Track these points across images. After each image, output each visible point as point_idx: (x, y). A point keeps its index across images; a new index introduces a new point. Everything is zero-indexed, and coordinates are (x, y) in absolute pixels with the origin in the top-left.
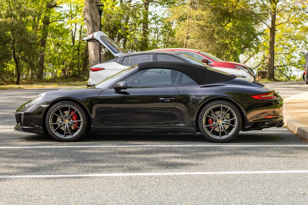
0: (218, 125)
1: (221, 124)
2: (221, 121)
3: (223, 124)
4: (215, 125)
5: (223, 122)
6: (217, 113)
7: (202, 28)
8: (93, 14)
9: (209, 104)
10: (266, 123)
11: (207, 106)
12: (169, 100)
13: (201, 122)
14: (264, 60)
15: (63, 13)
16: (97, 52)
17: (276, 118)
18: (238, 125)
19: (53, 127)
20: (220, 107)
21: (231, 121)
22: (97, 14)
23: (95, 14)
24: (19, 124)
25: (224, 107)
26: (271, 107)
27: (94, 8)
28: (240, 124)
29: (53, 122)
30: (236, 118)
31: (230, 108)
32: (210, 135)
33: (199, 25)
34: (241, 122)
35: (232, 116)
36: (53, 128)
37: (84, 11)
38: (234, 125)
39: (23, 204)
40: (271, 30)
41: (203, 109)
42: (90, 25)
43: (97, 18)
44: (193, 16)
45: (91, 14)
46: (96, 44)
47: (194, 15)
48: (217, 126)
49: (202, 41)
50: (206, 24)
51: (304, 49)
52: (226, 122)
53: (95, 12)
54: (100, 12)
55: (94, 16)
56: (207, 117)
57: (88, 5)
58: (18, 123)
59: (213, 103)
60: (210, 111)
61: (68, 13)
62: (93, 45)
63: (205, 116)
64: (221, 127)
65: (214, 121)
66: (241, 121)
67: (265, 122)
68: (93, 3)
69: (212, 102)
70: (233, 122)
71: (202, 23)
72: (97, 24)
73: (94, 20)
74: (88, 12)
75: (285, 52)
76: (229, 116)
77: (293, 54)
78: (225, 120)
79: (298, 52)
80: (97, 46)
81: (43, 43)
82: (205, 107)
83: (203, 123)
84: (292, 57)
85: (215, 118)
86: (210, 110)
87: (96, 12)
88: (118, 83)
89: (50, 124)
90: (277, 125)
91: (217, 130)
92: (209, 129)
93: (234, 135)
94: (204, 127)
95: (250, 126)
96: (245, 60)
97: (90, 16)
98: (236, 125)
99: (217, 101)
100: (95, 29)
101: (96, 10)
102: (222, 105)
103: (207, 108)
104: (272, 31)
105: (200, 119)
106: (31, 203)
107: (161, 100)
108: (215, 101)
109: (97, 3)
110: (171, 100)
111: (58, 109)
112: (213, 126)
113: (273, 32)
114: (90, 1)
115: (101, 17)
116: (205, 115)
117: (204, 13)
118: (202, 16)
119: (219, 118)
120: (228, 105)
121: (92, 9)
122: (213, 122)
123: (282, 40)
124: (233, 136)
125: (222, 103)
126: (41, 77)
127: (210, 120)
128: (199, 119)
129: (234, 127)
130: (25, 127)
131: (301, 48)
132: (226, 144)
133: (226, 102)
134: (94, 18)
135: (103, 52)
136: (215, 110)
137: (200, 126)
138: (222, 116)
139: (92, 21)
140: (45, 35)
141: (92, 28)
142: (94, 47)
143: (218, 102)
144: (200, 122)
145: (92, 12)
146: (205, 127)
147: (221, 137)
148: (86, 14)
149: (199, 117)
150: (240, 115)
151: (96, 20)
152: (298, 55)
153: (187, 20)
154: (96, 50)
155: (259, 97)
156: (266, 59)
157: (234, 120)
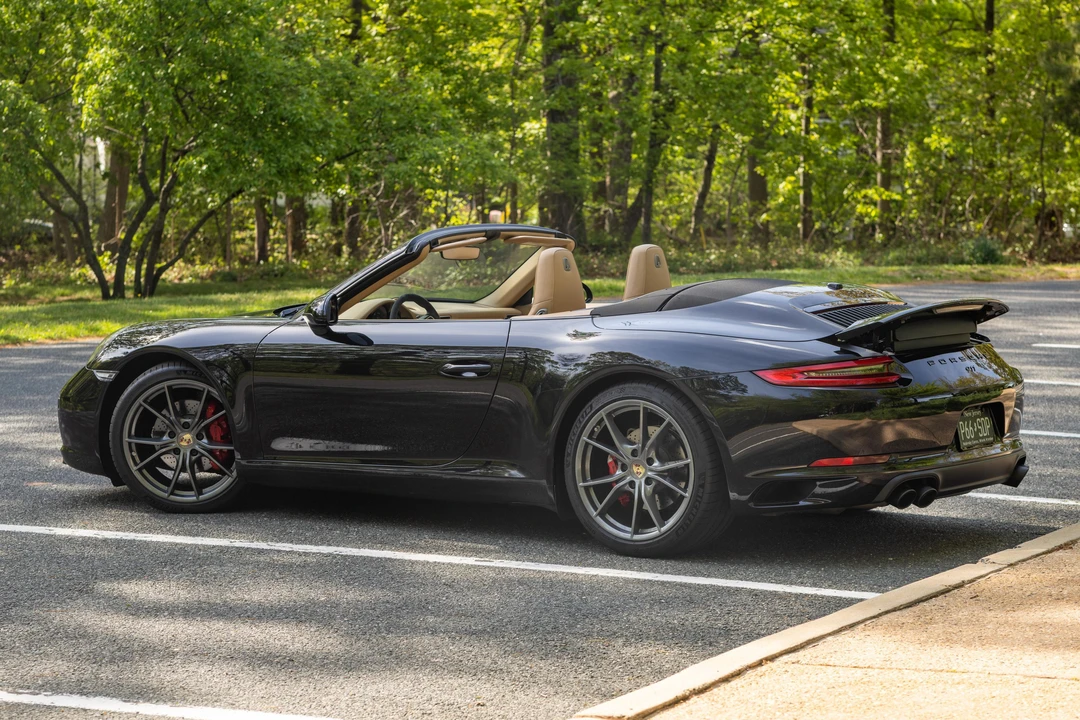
0: (633, 484)
1: (640, 480)
2: (642, 470)
3: (649, 481)
4: (618, 481)
5: (649, 474)
9: (599, 396)
11: (592, 401)
18: (697, 492)
19: (134, 454)
20: (638, 408)
29: (138, 435)
30: (690, 461)
31: (669, 418)
32: (597, 519)
36: (133, 457)
41: (581, 414)
48: (628, 487)
52: (658, 473)
63: (587, 443)
65: (620, 467)
69: (609, 390)
78: (656, 464)
82: (585, 407)
83: (578, 470)
85: (623, 453)
86: (603, 418)
89: (126, 439)
93: (679, 528)
95: (746, 498)
98: (690, 488)
99: (627, 386)
102: (641, 403)
103: (591, 410)
105: (568, 454)
111: (162, 391)
112: (614, 486)
116: (584, 437)
119: (635, 453)
120: (664, 405)
125: (645, 395)
127: (610, 460)
129: (684, 497)
133: (657, 393)
137: (568, 483)
138: (643, 448)
143: (629, 388)
146: (586, 488)
147: (635, 533)
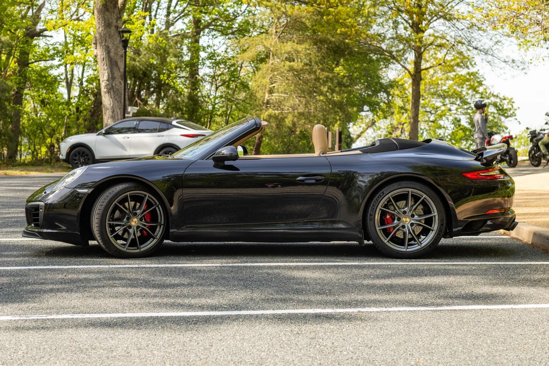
0: (404, 227)
1: (407, 225)
2: (408, 220)
3: (412, 225)
4: (397, 226)
5: (412, 222)
6: (402, 203)
7: (297, 73)
8: (110, 47)
9: (387, 187)
10: (489, 223)
11: (383, 190)
12: (314, 181)
13: (372, 220)
14: (392, 131)
15: (51, 47)
16: (117, 113)
17: (503, 214)
18: (440, 227)
20: (407, 193)
21: (425, 219)
22: (118, 47)
23: (114, 47)
24: (33, 225)
25: (414, 194)
26: (494, 194)
27: (112, 37)
28: (442, 225)
30: (435, 213)
31: (425, 196)
32: (388, 244)
33: (291, 69)
34: (445, 222)
35: (427, 210)
37: (95, 42)
38: (431, 226)
39: (104, 364)
40: (413, 78)
41: (377, 196)
42: (105, 66)
43: (117, 54)
44: (281, 54)
45: (108, 47)
46: (116, 100)
47: (283, 52)
48: (401, 228)
49: (296, 97)
50: (304, 68)
51: (459, 113)
52: (417, 220)
53: (113, 44)
54: (125, 43)
55: (113, 50)
56: (382, 211)
57: (102, 30)
58: (29, 223)
59: (396, 185)
60: (390, 201)
61: (60, 48)
62: (110, 101)
63: (380, 209)
64: (409, 230)
65: (396, 219)
66: (445, 219)
67: (486, 221)
68: (110, 28)
69: (392, 185)
70: (429, 221)
71: (297, 65)
72: (117, 65)
73: (113, 58)
74: (102, 43)
75: (427, 119)
76: (422, 209)
77: (441, 123)
78: (416, 217)
79: (451, 118)
80: (118, 103)
81: (18, 99)
82: (379, 193)
83: (376, 221)
84: (440, 127)
85: (399, 213)
86: (389, 198)
87: (116, 43)
88: (219, 150)
89: (107, 222)
90: (507, 226)
91: (400, 235)
92: (386, 232)
93: (431, 244)
94: (378, 228)
95: (461, 228)
96: (358, 133)
97: (106, 50)
98: (435, 226)
99: (401, 182)
100: (114, 74)
101: (117, 40)
102: (410, 190)
103: (383, 194)
104: (416, 80)
105: (371, 215)
106: (117, 363)
107: (298, 180)
108: (398, 183)
109: (118, 27)
110: (317, 180)
112: (394, 228)
113: (418, 81)
114: (106, 24)
115: (125, 52)
116: (379, 207)
117: (300, 48)
118: (297, 52)
119: (405, 212)
120: (422, 190)
121: (110, 38)
122: (394, 220)
123: (424, 98)
124: (430, 246)
125: (412, 186)
126: (15, 159)
127: (388, 217)
128: (369, 215)
129: (433, 230)
130: (45, 231)
131: (455, 112)
132: (418, 260)
133: (418, 185)
134: (112, 54)
135: (129, 113)
136: (398, 198)
137: (370, 228)
138: (410, 210)
139: (109, 58)
140: (23, 84)
141: (110, 72)
142: (112, 105)
143: (403, 183)
144: (370, 220)
145: (109, 43)
146: (380, 230)
147: (407, 248)
148: (98, 47)
149: (369, 212)
150: (442, 209)
151: (115, 57)
152: (449, 123)
153: (270, 61)
154: (115, 110)
155: (476, 176)
156: (396, 131)
157: (432, 217)
